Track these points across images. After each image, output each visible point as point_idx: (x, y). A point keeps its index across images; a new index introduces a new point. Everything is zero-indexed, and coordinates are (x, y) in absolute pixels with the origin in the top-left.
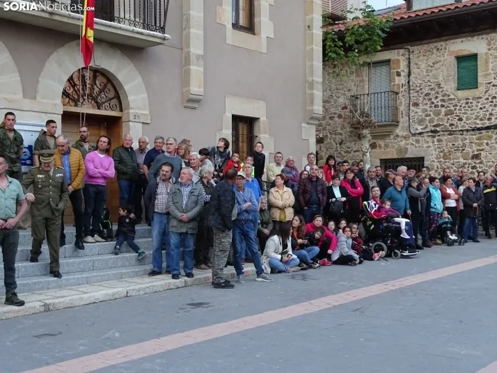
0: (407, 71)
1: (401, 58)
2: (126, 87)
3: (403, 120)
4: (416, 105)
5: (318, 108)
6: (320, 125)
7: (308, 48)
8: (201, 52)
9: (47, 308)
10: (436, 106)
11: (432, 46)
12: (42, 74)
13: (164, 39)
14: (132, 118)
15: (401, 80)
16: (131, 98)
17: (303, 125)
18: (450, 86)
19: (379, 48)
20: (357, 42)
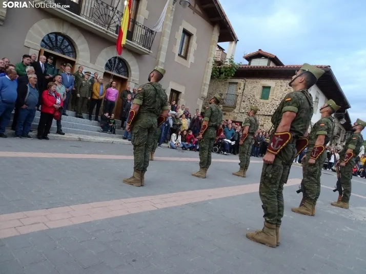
0: (243, 88)
1: (242, 83)
2: (131, 68)
3: (238, 107)
4: (244, 101)
5: (205, 94)
6: (206, 102)
7: (206, 70)
8: (164, 62)
9: (80, 140)
10: (251, 104)
11: (254, 80)
12: (99, 56)
13: (150, 52)
14: (131, 81)
15: (240, 91)
16: (132, 73)
17: (198, 99)
18: (258, 97)
19: (233, 75)
20: (225, 71)
